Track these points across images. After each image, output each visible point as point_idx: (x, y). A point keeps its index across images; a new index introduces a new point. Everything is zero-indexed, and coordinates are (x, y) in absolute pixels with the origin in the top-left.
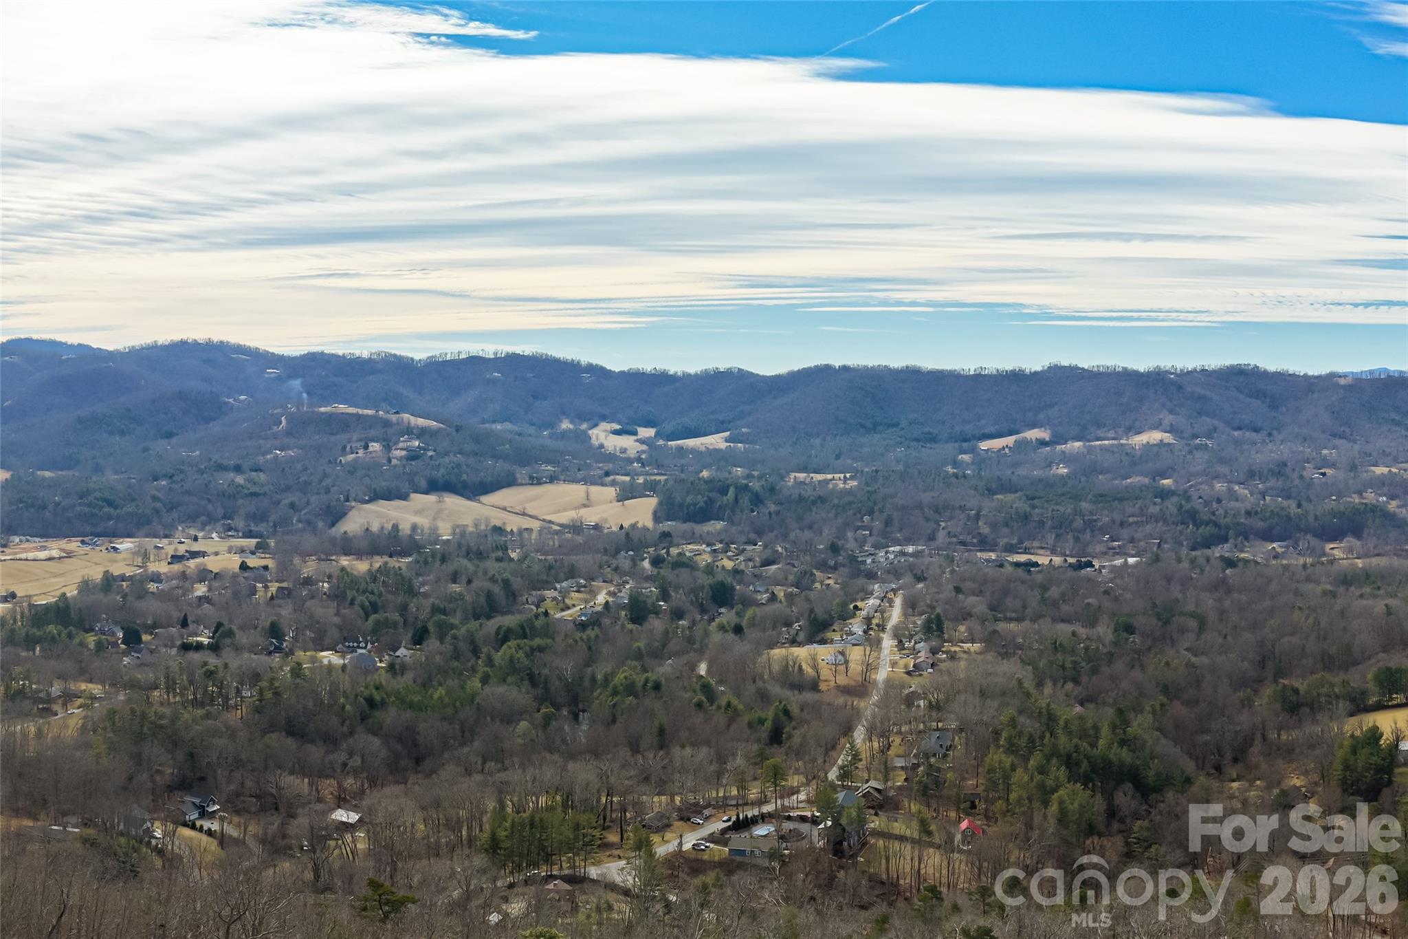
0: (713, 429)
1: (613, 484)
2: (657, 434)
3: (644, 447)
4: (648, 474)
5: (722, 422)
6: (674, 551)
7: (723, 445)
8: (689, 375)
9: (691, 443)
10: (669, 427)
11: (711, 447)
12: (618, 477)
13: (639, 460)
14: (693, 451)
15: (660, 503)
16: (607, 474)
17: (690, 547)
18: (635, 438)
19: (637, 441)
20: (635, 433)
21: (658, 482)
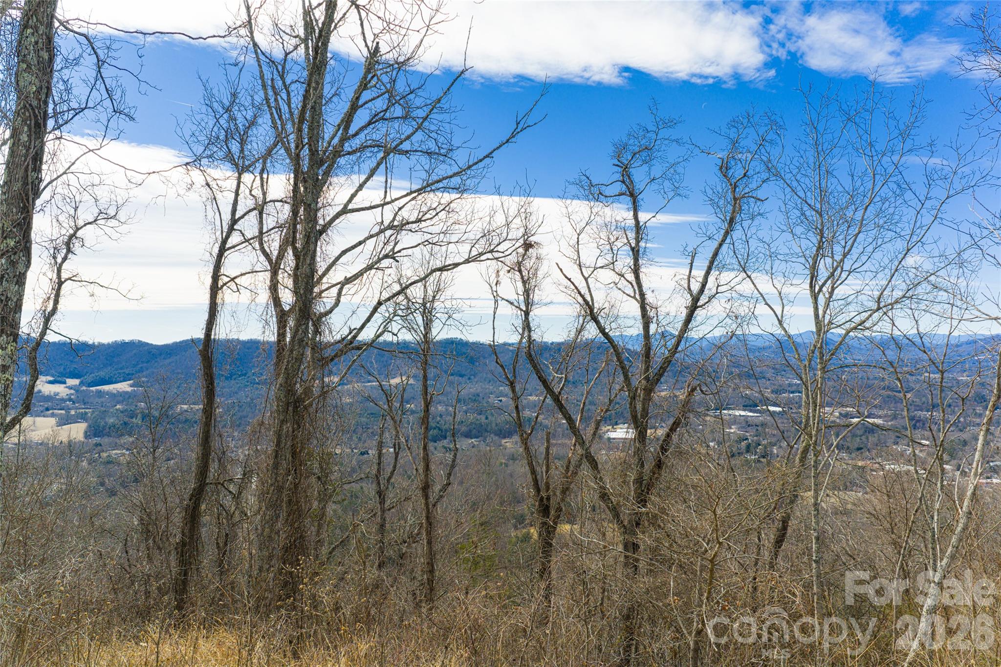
0: (122, 379)
1: (53, 415)
2: (82, 383)
3: (72, 391)
4: (77, 408)
5: (128, 374)
6: (104, 455)
7: (129, 389)
8: (103, 345)
9: (106, 388)
10: (89, 378)
11: (121, 390)
12: (56, 411)
13: (70, 400)
14: (108, 393)
15: (89, 426)
16: (47, 409)
17: (114, 452)
18: (65, 385)
19: (67, 387)
20: (65, 383)
21: (86, 413)
